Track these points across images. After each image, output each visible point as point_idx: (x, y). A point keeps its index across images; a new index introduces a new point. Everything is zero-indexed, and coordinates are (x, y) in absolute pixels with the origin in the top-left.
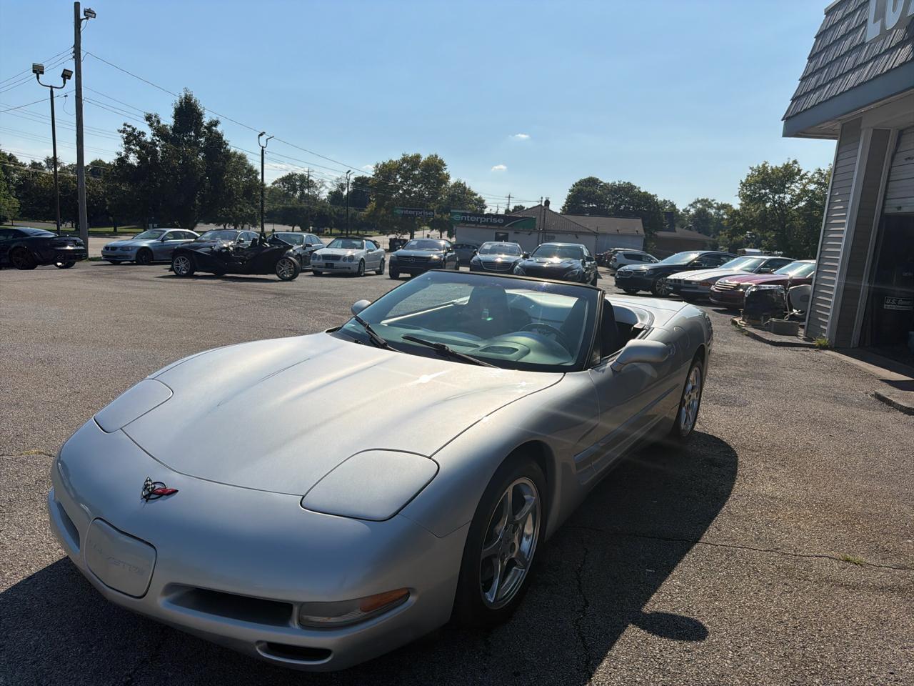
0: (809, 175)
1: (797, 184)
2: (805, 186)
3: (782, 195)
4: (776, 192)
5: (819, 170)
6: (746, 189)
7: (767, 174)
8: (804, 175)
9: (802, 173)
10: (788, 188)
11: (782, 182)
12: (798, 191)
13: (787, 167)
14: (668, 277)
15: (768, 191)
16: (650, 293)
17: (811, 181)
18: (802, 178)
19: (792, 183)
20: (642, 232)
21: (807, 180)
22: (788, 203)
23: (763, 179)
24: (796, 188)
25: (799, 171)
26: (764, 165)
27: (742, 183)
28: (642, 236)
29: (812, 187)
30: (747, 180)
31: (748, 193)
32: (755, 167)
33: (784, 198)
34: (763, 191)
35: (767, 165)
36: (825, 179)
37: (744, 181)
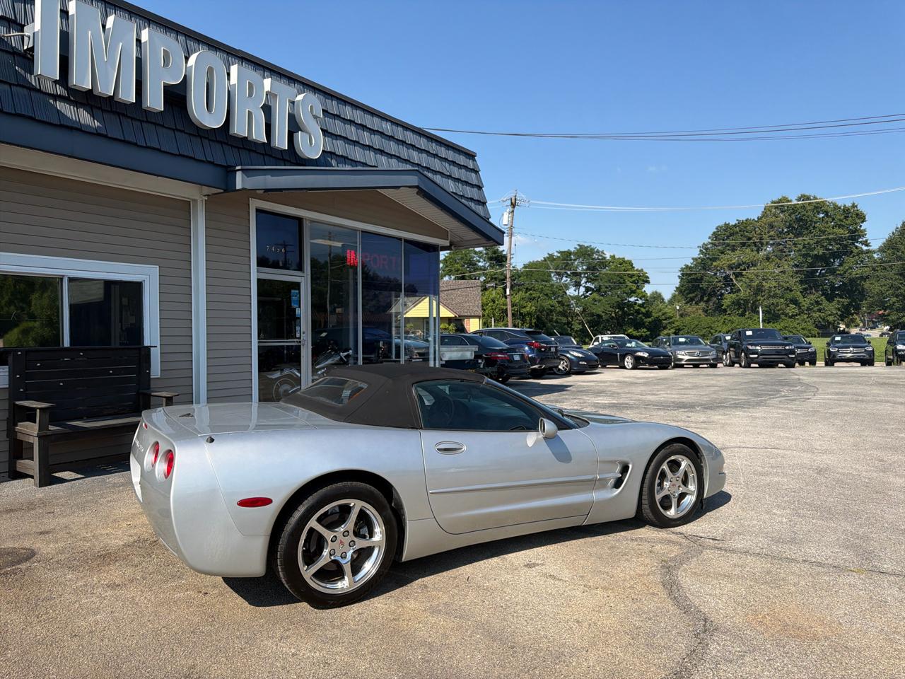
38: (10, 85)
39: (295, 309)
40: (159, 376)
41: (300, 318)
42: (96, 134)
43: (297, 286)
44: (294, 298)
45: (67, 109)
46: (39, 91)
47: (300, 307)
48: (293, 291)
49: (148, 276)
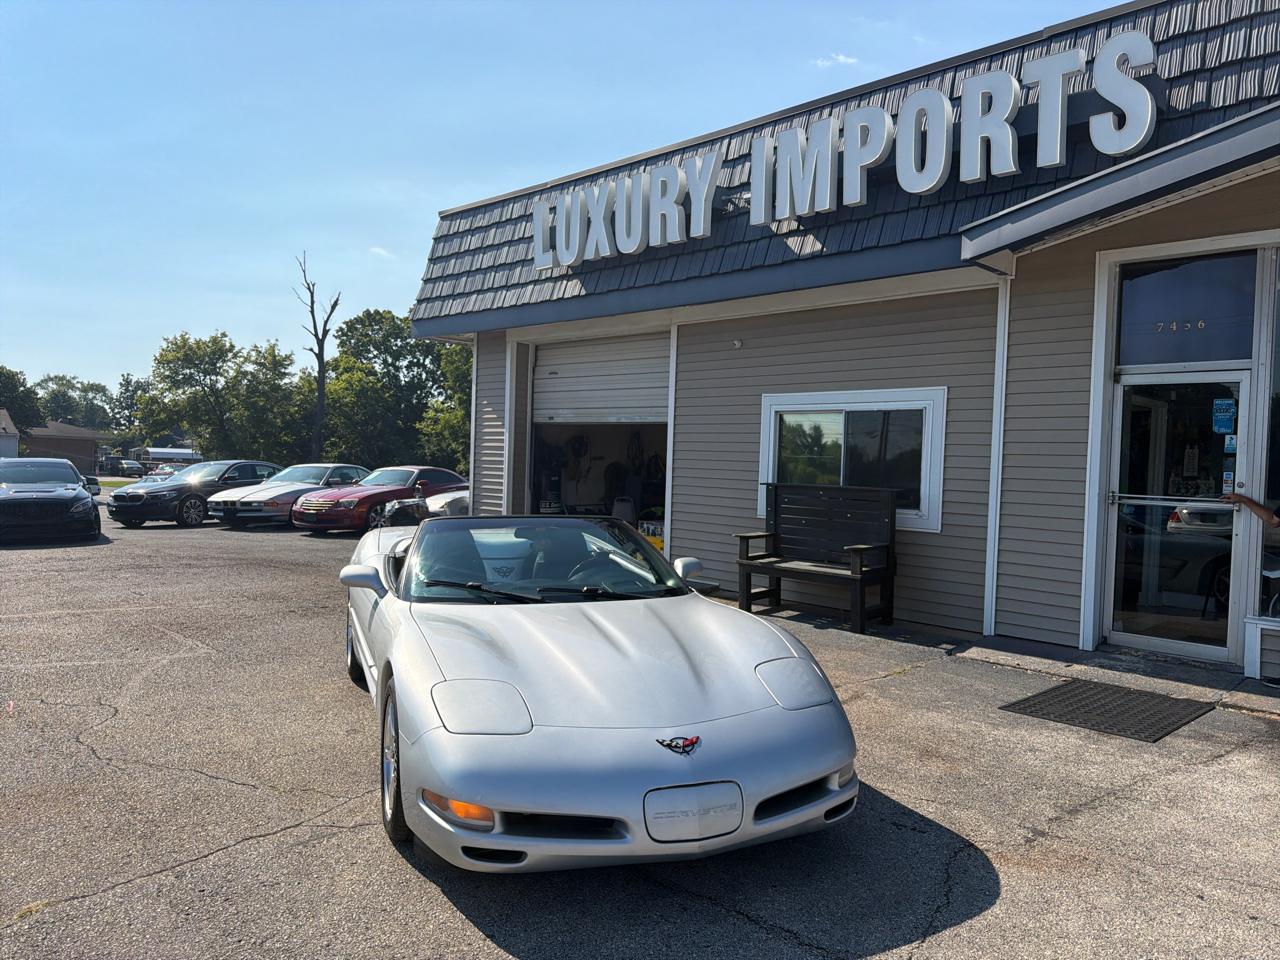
0: (245, 353)
1: (229, 364)
2: (241, 367)
3: (213, 378)
4: (206, 373)
5: (256, 347)
6: (163, 367)
7: (190, 348)
8: (238, 352)
9: (236, 349)
10: (220, 368)
11: (211, 359)
12: (232, 373)
13: (215, 340)
14: (209, 500)
15: (192, 371)
16: (175, 523)
17: (247, 359)
18: (235, 356)
19: (224, 361)
20: (12, 429)
21: (242, 359)
22: (223, 388)
23: (186, 355)
24: (230, 368)
25: (232, 347)
26: (182, 336)
27: (156, 359)
28: (14, 436)
29: (250, 368)
30: (161, 355)
31: (167, 373)
32: (171, 338)
33: (217, 381)
34: (188, 371)
35: (187, 337)
36: (265, 358)
37: (158, 355)
38: (758, 240)
39: (1223, 436)
40: (939, 532)
41: (1234, 455)
42: (814, 256)
43: (1227, 391)
44: (1219, 416)
45: (793, 243)
46: (776, 235)
47: (1235, 433)
48: (1217, 402)
49: (930, 401)
